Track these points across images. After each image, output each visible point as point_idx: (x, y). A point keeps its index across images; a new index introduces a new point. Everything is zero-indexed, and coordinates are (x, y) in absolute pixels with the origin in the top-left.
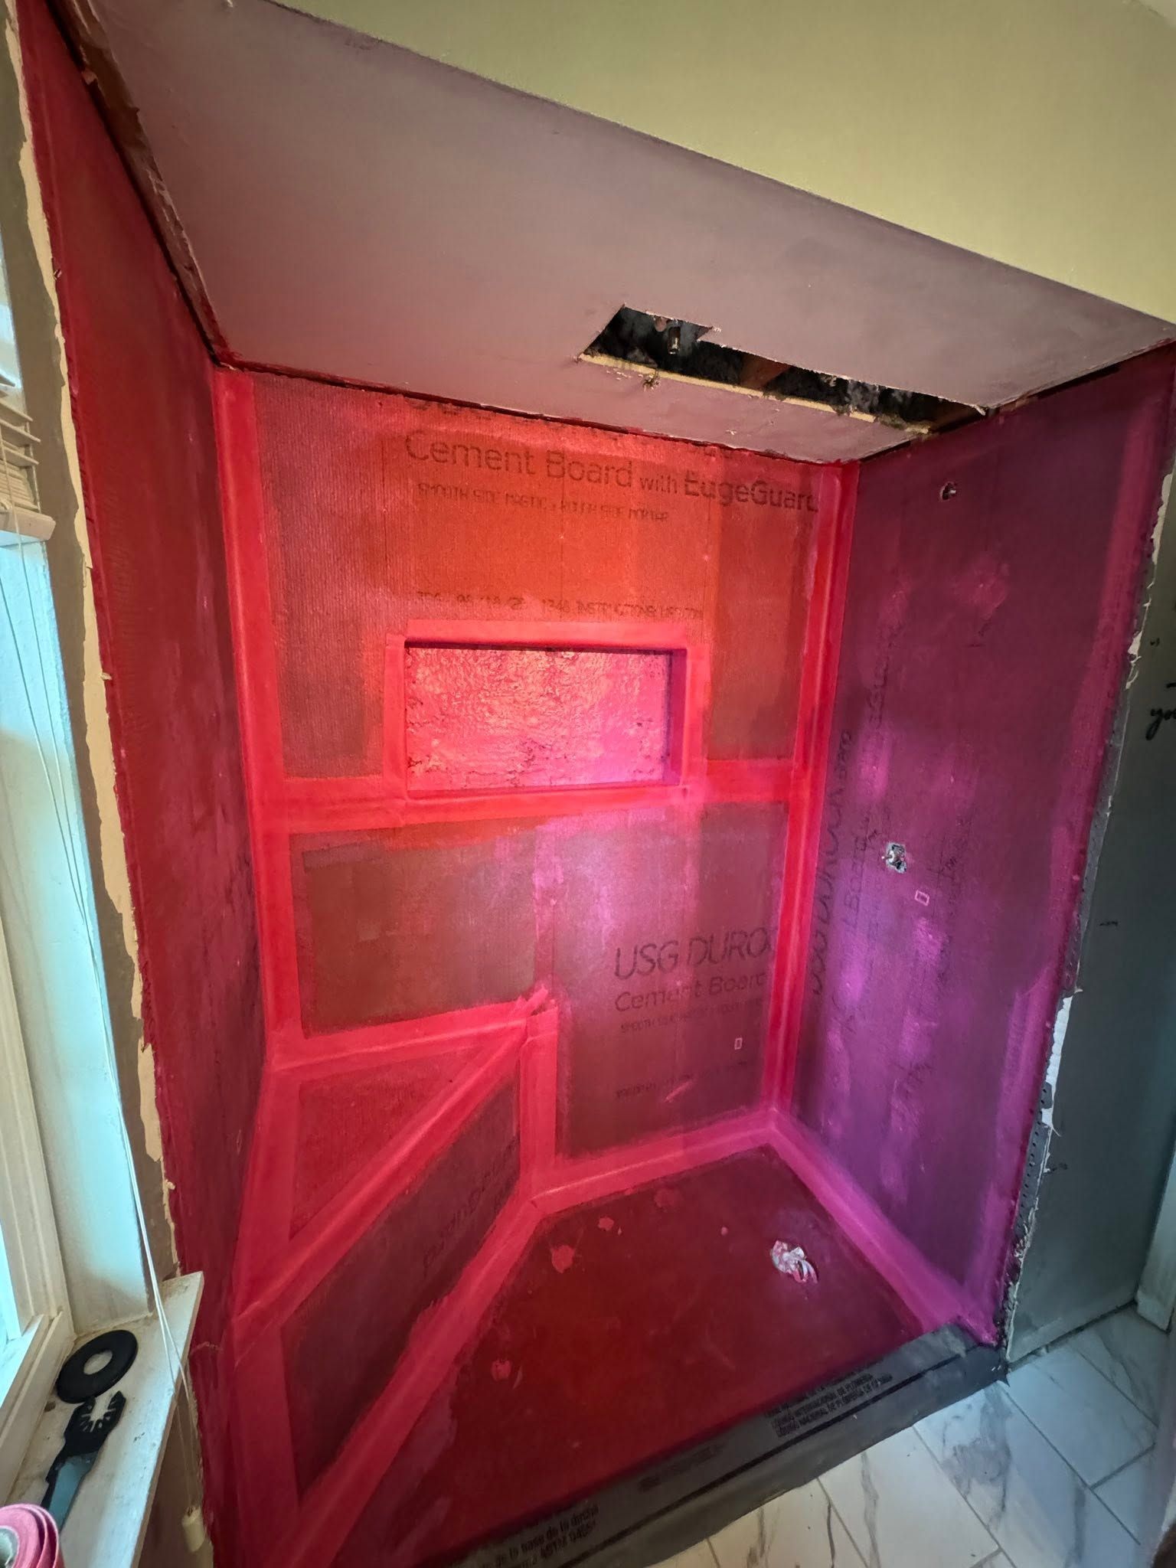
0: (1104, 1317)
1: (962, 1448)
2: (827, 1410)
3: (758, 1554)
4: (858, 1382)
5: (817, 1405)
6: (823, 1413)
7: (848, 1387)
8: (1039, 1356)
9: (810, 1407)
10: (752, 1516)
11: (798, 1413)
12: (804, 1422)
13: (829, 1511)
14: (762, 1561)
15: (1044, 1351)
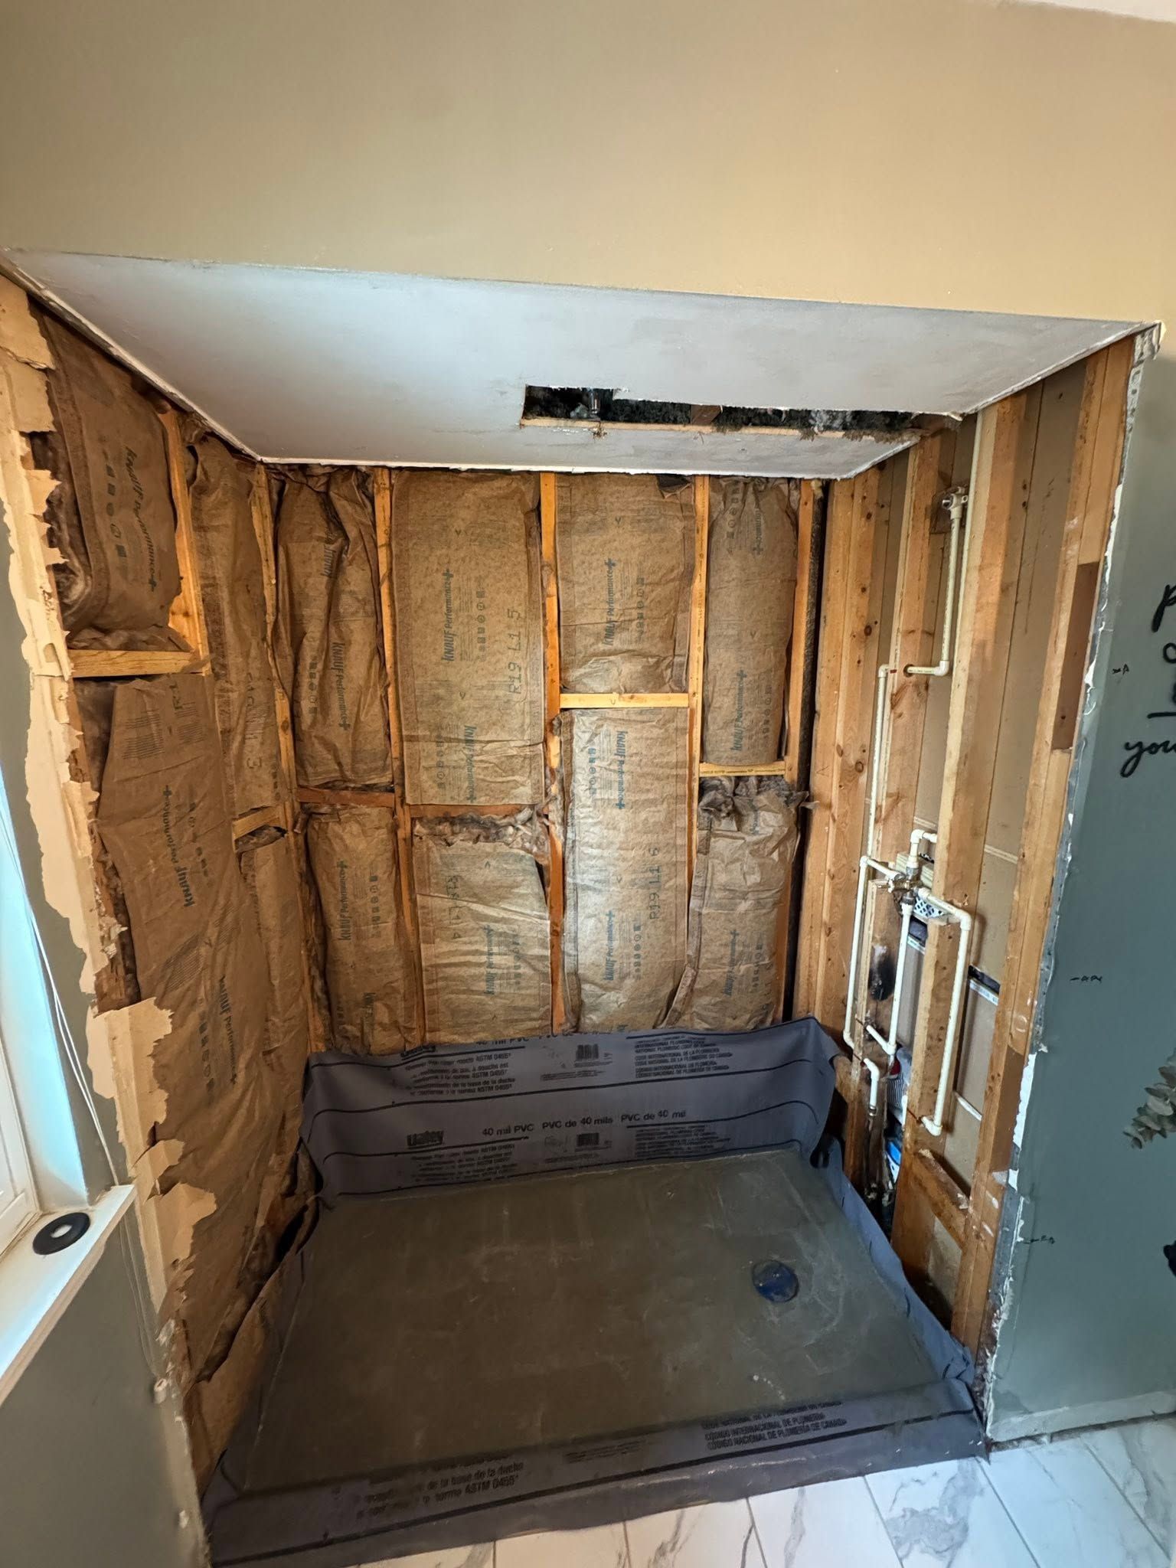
0: (1135, 1421)
1: (914, 1512)
2: (767, 1436)
3: (669, 1548)
4: (807, 1419)
5: (757, 1429)
6: (760, 1438)
7: (795, 1420)
8: (1039, 1443)
9: (751, 1429)
10: (672, 1515)
11: (735, 1432)
12: (739, 1442)
13: (750, 1532)
14: (670, 1556)
15: (1045, 1439)
